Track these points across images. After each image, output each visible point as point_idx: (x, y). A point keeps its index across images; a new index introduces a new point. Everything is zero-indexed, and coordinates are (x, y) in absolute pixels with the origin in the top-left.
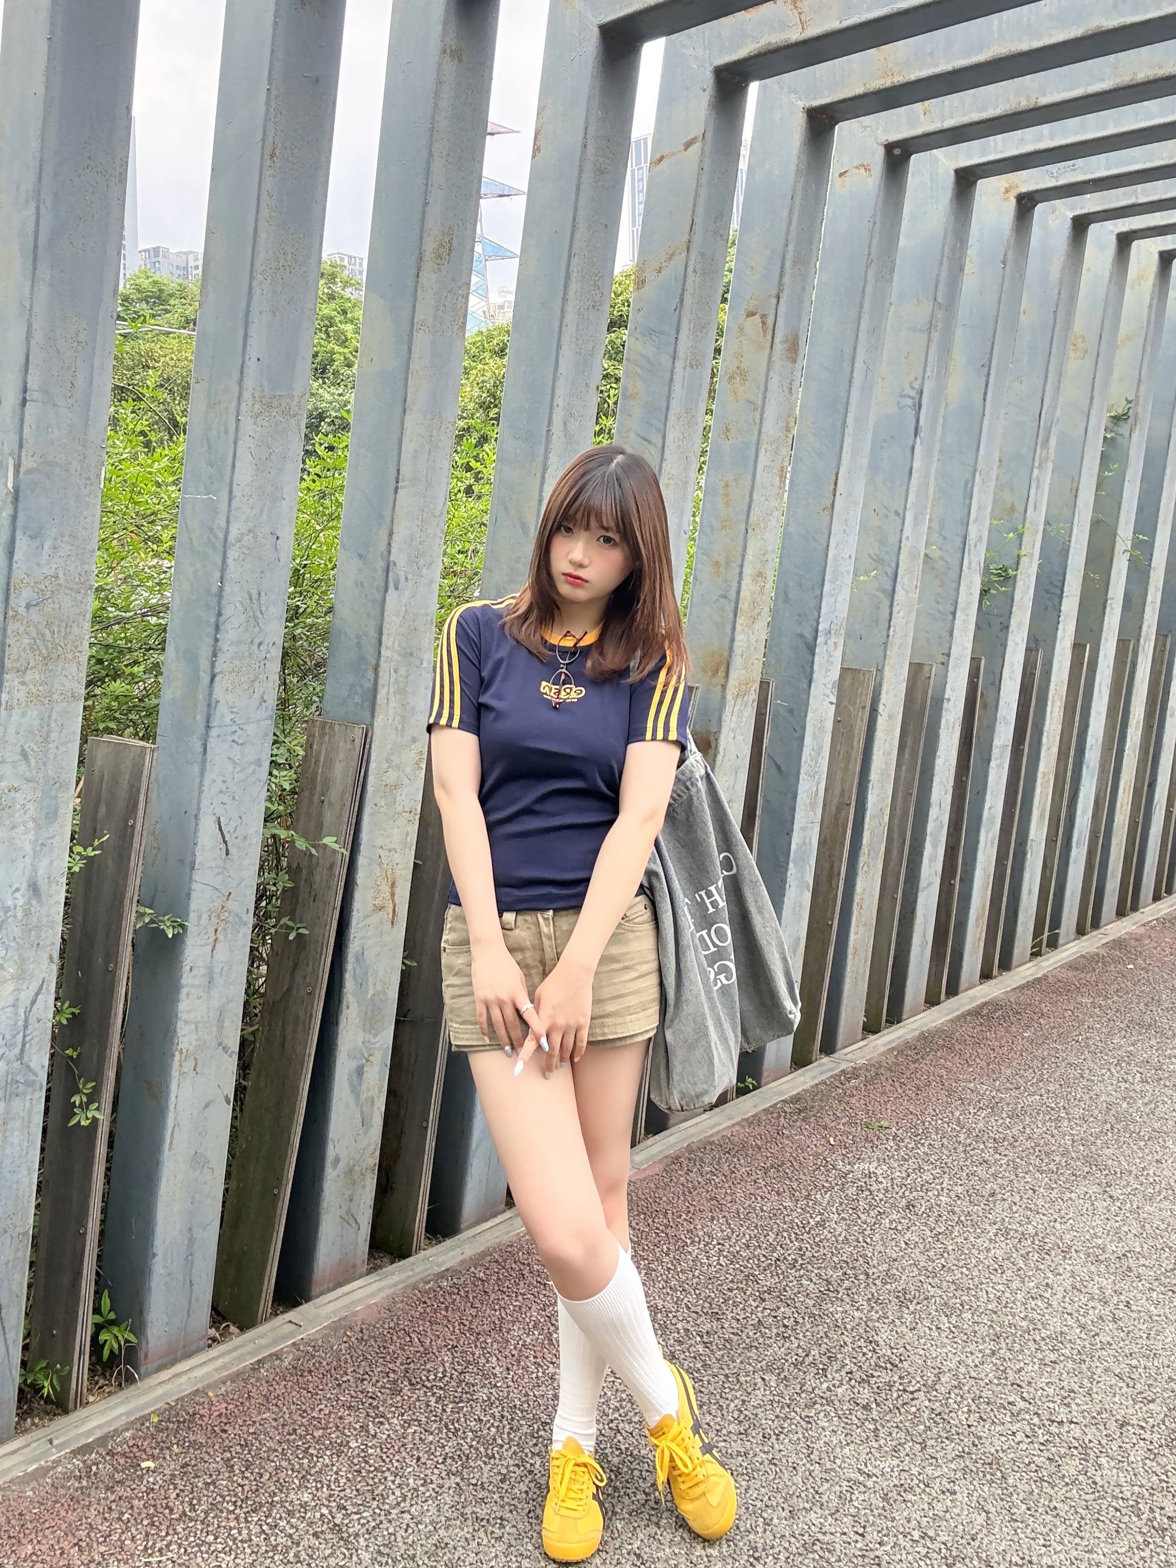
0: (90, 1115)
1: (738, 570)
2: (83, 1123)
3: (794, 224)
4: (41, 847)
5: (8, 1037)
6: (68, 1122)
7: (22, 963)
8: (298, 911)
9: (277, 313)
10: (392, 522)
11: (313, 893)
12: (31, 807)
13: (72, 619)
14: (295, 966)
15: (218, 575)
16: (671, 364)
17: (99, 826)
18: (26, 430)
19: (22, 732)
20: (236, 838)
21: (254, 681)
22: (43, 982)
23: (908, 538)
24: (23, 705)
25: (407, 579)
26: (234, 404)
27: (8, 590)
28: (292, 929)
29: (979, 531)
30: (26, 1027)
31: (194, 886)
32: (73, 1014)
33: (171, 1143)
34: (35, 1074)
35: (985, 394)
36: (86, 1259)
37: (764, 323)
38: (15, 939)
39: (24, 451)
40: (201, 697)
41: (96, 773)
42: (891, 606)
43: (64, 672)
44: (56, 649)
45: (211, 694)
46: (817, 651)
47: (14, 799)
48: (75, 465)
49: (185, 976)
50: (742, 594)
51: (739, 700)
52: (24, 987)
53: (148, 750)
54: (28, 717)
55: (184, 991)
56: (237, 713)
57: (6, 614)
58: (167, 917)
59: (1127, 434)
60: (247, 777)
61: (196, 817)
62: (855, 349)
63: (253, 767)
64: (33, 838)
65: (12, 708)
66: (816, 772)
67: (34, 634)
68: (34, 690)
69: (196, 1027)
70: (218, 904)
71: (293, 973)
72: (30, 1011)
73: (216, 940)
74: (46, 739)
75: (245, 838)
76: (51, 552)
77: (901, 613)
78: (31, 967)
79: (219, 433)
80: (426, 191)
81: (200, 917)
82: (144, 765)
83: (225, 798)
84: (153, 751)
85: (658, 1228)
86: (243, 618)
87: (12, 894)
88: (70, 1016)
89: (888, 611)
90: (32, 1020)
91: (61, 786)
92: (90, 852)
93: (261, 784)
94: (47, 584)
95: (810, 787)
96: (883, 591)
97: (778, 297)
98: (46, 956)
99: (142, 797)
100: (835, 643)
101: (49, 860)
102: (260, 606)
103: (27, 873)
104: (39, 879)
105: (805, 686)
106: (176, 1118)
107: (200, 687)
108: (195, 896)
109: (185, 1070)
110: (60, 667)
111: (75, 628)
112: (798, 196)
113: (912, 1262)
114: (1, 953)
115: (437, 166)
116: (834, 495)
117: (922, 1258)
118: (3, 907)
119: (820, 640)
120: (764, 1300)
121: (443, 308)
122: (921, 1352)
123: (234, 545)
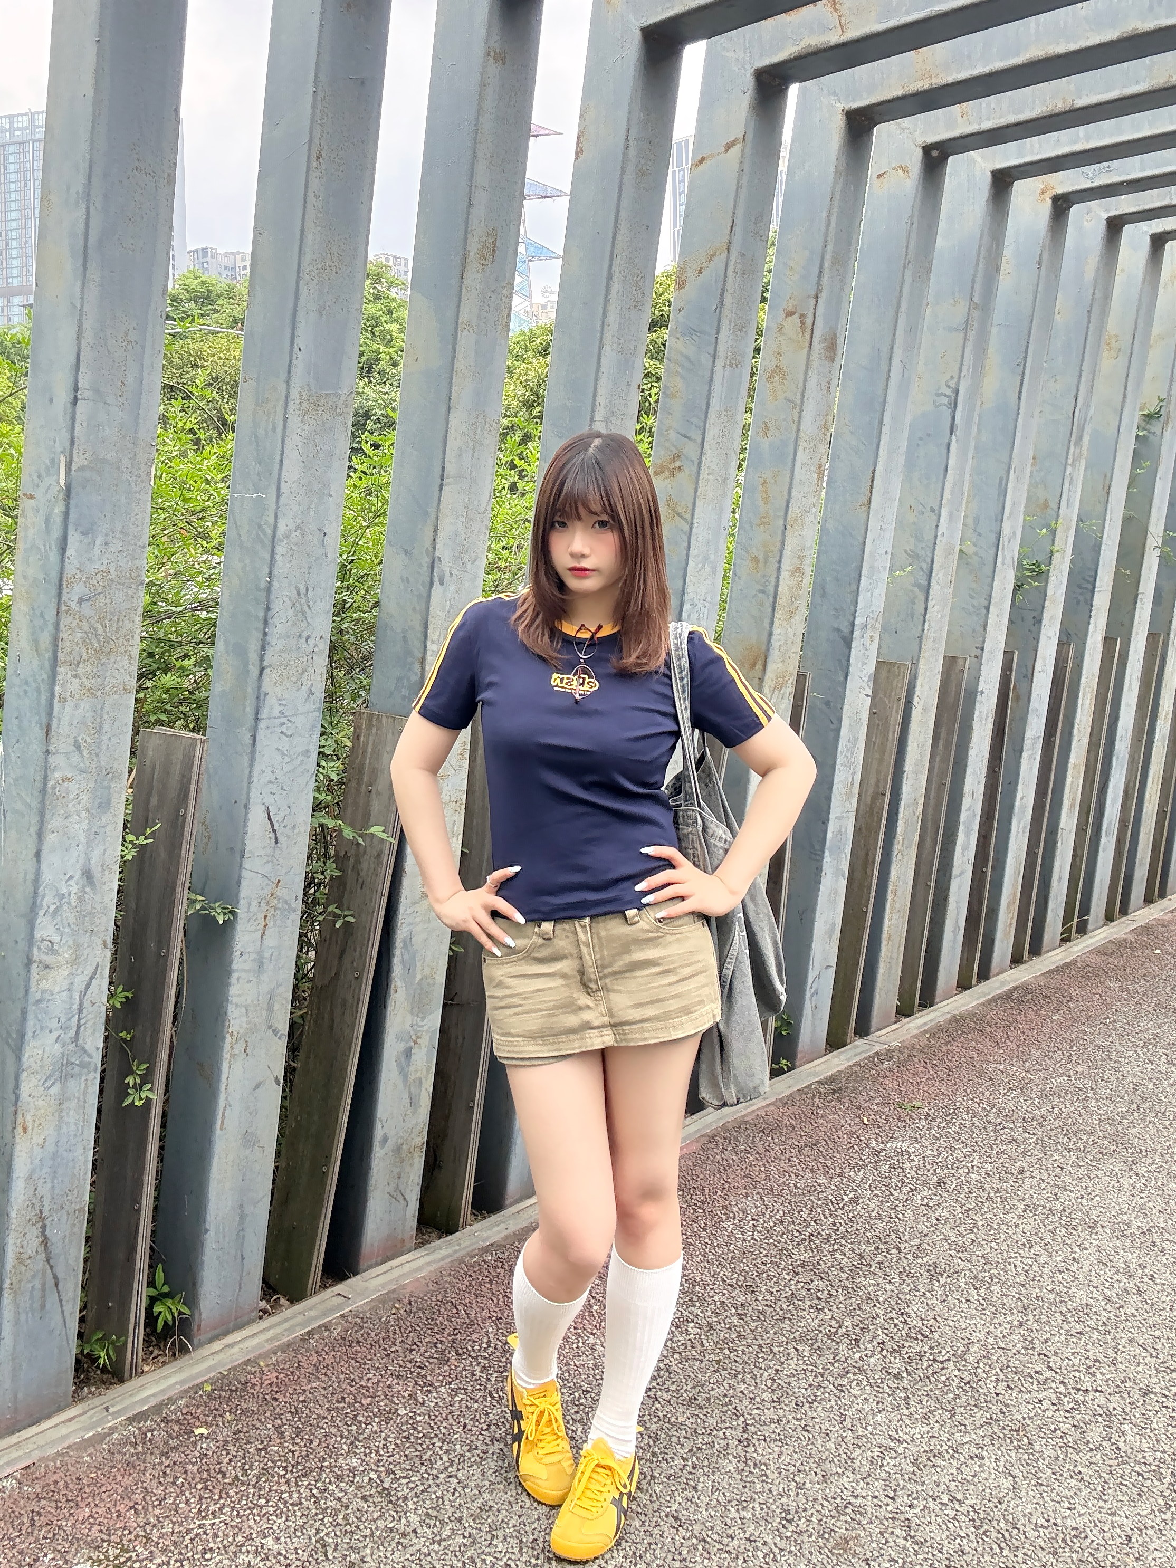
0: (143, 1095)
1: (777, 565)
2: (136, 1103)
3: (833, 224)
4: (94, 836)
5: (63, 1020)
6: (123, 1102)
7: (77, 948)
8: (346, 897)
9: (324, 313)
10: (437, 519)
11: (360, 881)
12: (85, 797)
13: (123, 613)
14: (343, 952)
15: (267, 570)
16: (711, 364)
17: (151, 816)
18: (78, 428)
19: (75, 724)
20: (285, 827)
21: (301, 674)
22: (97, 966)
23: (943, 534)
24: (76, 697)
25: (451, 574)
26: (282, 403)
27: (60, 585)
28: (339, 916)
29: (1012, 527)
30: (80, 1010)
31: (244, 874)
32: (127, 998)
33: (223, 1122)
34: (90, 1056)
35: (1020, 392)
36: (140, 1234)
37: (802, 323)
38: (69, 925)
39: (75, 447)
40: (250, 690)
41: (148, 764)
42: (926, 600)
43: (116, 665)
44: (108, 642)
45: (259, 688)
46: (854, 645)
47: (68, 788)
48: (126, 462)
49: (235, 961)
50: (780, 589)
51: (776, 692)
52: (79, 972)
53: (199, 742)
54: (81, 710)
55: (235, 976)
56: (285, 705)
57: (58, 608)
58: (217, 904)
59: (1159, 432)
60: (296, 768)
61: (246, 807)
62: (892, 348)
63: (300, 758)
64: (86, 827)
65: (65, 700)
66: (852, 763)
67: (86, 629)
68: (87, 683)
69: (247, 1011)
70: (267, 891)
71: (340, 958)
72: (85, 995)
73: (265, 926)
74: (99, 731)
75: (294, 827)
76: (102, 548)
77: (936, 608)
78: (85, 952)
80: (470, 192)
81: (250, 904)
82: (194, 756)
83: (274, 788)
84: (203, 742)
85: (695, 1205)
86: (291, 612)
87: (67, 881)
88: (124, 1000)
89: (923, 605)
90: (87, 1003)
91: (113, 777)
92: (142, 841)
93: (310, 774)
94: (99, 579)
95: (846, 778)
96: (918, 586)
97: (817, 298)
98: (99, 942)
99: (193, 787)
100: (871, 637)
101: (102, 848)
102: (308, 600)
103: (81, 861)
104: (93, 867)
105: (841, 679)
106: (227, 1099)
107: (249, 680)
108: (244, 883)
109: (236, 1052)
110: (112, 660)
111: (126, 622)
112: (838, 197)
113: (942, 1237)
114: (56, 939)
115: (481, 167)
116: (871, 492)
117: (953, 1233)
118: (58, 894)
119: (856, 634)
120: (797, 1274)
121: (487, 308)
122: (951, 1324)
123: (282, 541)
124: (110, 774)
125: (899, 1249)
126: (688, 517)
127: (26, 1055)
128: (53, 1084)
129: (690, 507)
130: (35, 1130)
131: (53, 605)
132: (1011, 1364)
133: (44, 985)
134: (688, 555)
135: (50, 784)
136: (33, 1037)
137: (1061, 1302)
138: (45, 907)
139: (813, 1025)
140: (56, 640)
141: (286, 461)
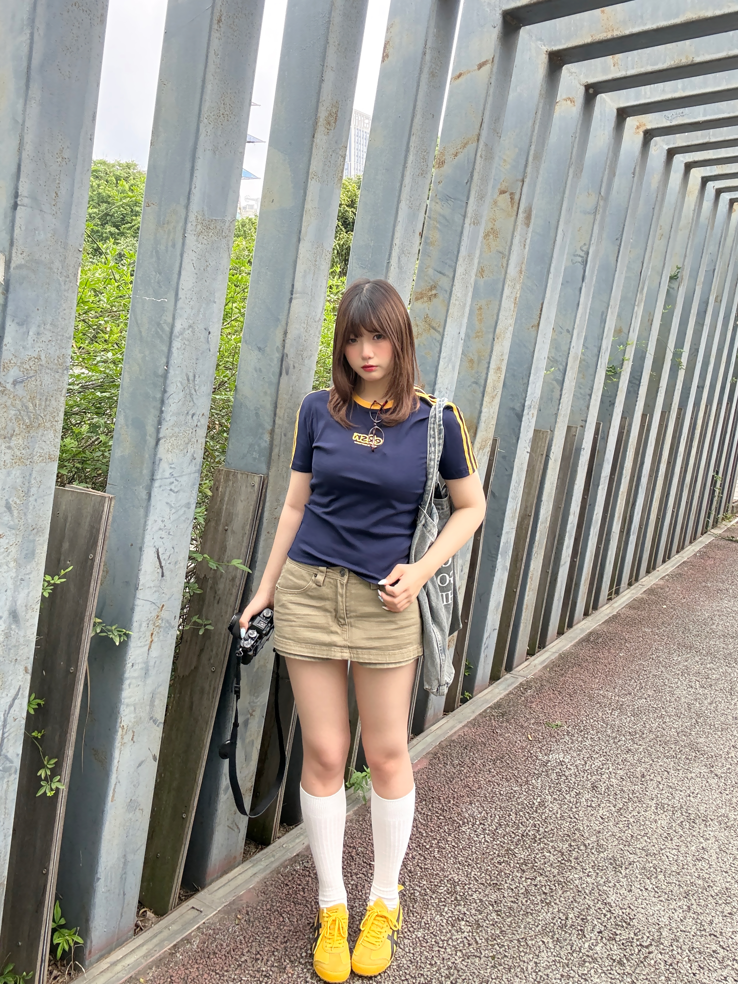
0: (53, 786)
1: (487, 365)
2: (49, 794)
3: (536, 131)
4: (20, 581)
6: (36, 793)
7: (3, 677)
8: (204, 609)
9: (217, 153)
10: (287, 324)
11: (217, 598)
12: (13, 550)
13: (51, 394)
14: (202, 650)
15: (164, 360)
17: (62, 558)
18: (17, 231)
19: (7, 488)
20: (169, 563)
21: (188, 443)
22: (19, 689)
23: (573, 347)
24: (9, 465)
25: (294, 366)
26: (181, 224)
28: (201, 625)
29: (607, 344)
30: (4, 726)
31: (138, 602)
32: (39, 704)
33: (113, 796)
34: (11, 762)
35: (618, 257)
36: (48, 893)
37: (513, 199)
39: (14, 247)
40: (147, 456)
41: (61, 515)
42: (561, 390)
43: (43, 438)
44: (37, 419)
45: (155, 455)
46: (523, 419)
48: (57, 264)
49: (128, 672)
50: (488, 381)
51: (481, 451)
52: (4, 695)
53: (107, 499)
54: (12, 476)
55: (127, 683)
56: (174, 468)
58: (114, 628)
59: (676, 288)
60: (179, 517)
61: (141, 549)
62: (559, 221)
63: (184, 509)
64: (14, 575)
66: (517, 497)
67: (19, 407)
68: (18, 453)
69: (135, 709)
70: (154, 614)
71: (199, 656)
72: (8, 713)
73: (151, 642)
74: (27, 494)
75: (176, 563)
76: (35, 337)
77: (565, 397)
78: (10, 678)
79: (167, 247)
80: (323, 70)
81: (140, 625)
82: (103, 511)
83: (163, 534)
84: (111, 499)
86: (182, 394)
88: (38, 706)
89: (559, 393)
90: (10, 720)
91: (38, 532)
92: (57, 580)
93: (189, 521)
94: (31, 364)
95: (513, 507)
96: (558, 381)
97: (523, 181)
98: (22, 668)
99: (101, 536)
100: (533, 414)
101: (26, 591)
102: (194, 385)
103: (8, 604)
104: (18, 607)
105: (515, 441)
106: (117, 778)
107: (146, 448)
108: (137, 610)
109: (125, 740)
110: (40, 434)
111: (53, 402)
112: (540, 112)
113: (610, 833)
115: (331, 52)
116: (540, 318)
117: (616, 830)
119: (525, 412)
120: (524, 871)
121: (329, 164)
122: (643, 911)
123: (178, 337)
124: (36, 529)
125: (585, 845)
126: (441, 330)
129: (442, 323)
132: (695, 946)
134: (439, 357)
137: (708, 886)
139: (484, 668)
141: (183, 273)
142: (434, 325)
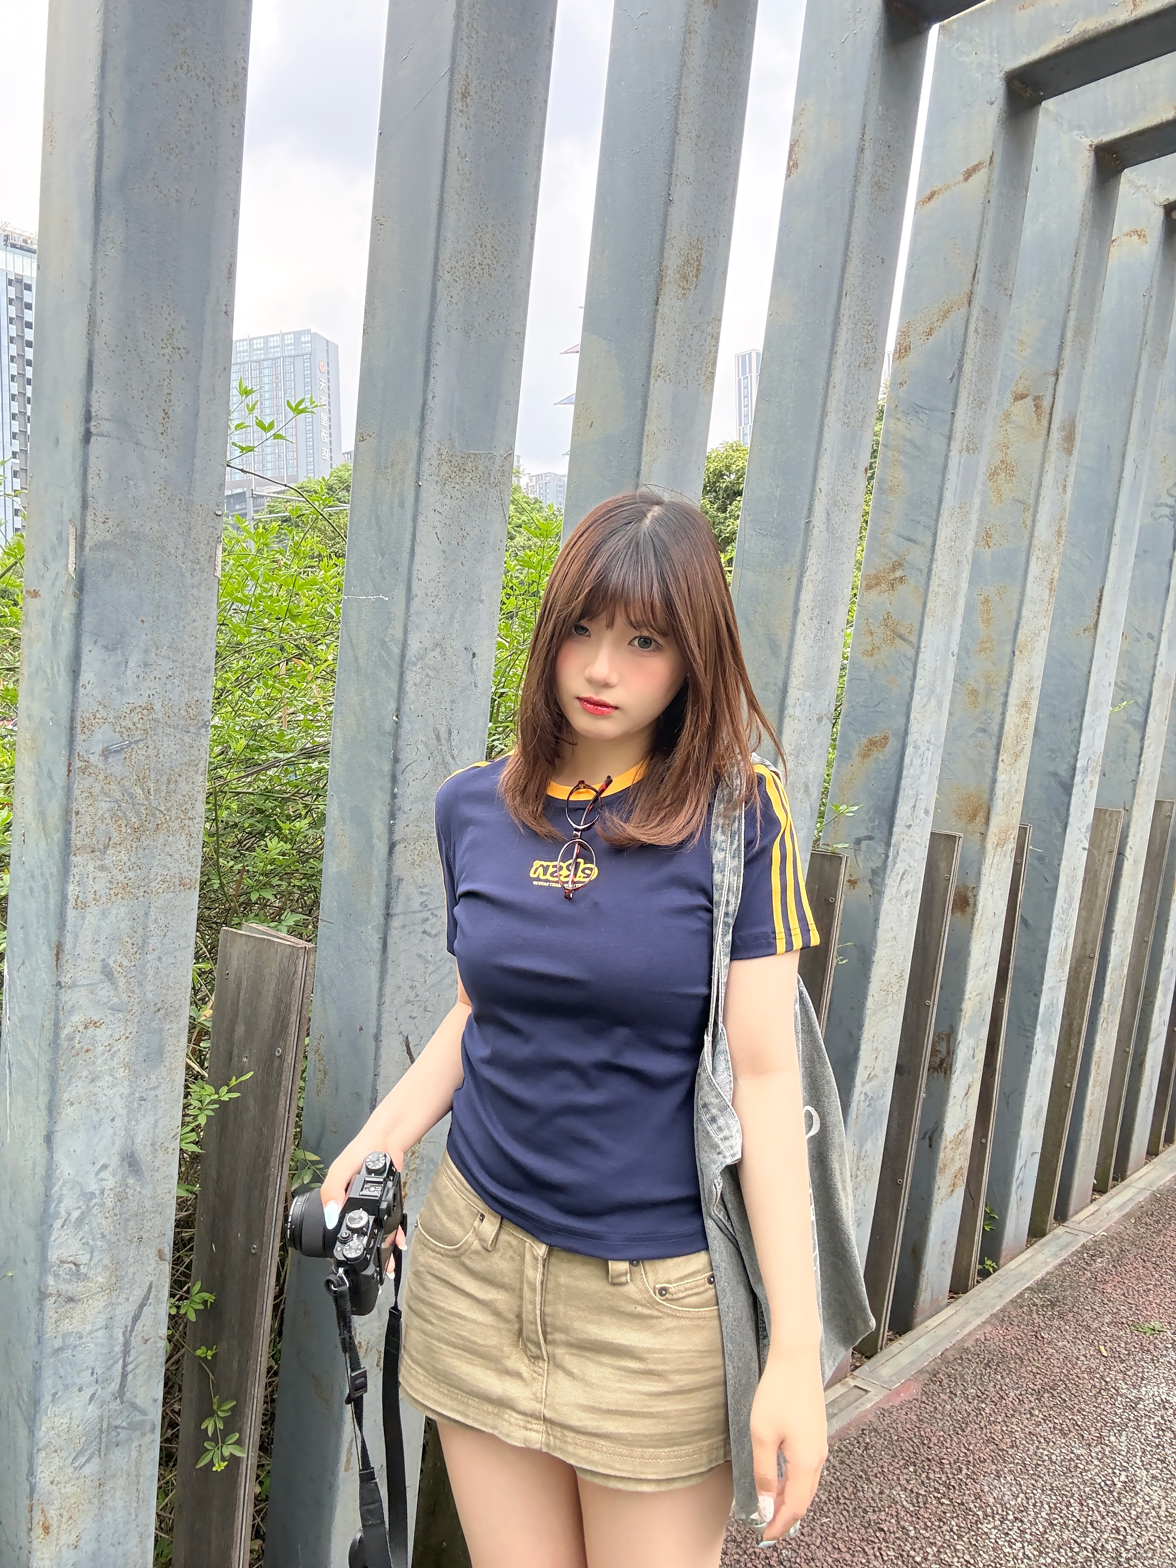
0: (226, 1453)
1: (1002, 699)
2: (216, 1466)
3: (1077, 286)
4: (137, 1102)
5: (98, 1370)
6: (196, 1465)
7: (116, 1268)
9: (472, 334)
12: (122, 1048)
13: (177, 770)
15: (393, 705)
16: (945, 448)
17: (236, 1052)
18: (92, 481)
19: (102, 940)
22: (150, 1288)
23: (1161, 664)
24: (104, 899)
26: (412, 464)
27: (72, 729)
30: (126, 1352)
32: (205, 1302)
34: (144, 1412)
37: (1037, 406)
38: (103, 1236)
39: (90, 512)
40: (376, 874)
41: (232, 977)
42: (1143, 739)
43: (167, 849)
44: (154, 815)
45: (390, 871)
46: (1074, 791)
47: (93, 1038)
48: (175, 539)
50: (1006, 727)
51: (999, 849)
53: (302, 951)
54: (112, 917)
56: (428, 894)
57: (70, 765)
60: (442, 979)
61: (376, 1038)
62: (1126, 444)
64: (127, 1092)
65: (85, 905)
66: (1066, 927)
67: (118, 795)
68: (121, 878)
72: (132, 1330)
74: (142, 948)
76: (139, 671)
77: (1152, 748)
78: (131, 1270)
79: (391, 508)
80: (670, 183)
82: (295, 972)
83: (415, 1010)
84: (309, 953)
86: (428, 764)
87: (97, 1174)
88: (201, 1307)
89: (1138, 744)
90: (135, 1341)
91: (168, 1014)
92: (224, 1095)
94: (136, 720)
95: (1060, 943)
96: (1133, 723)
97: (1057, 374)
98: (152, 1253)
99: (294, 1018)
100: (1091, 782)
101: (151, 1119)
102: (451, 748)
103: (118, 1142)
104: (139, 1147)
105: (1059, 830)
107: (374, 859)
110: (161, 841)
111: (182, 784)
112: (1082, 253)
114: (84, 1259)
115: (684, 149)
116: (1098, 614)
118: (83, 1194)
119: (1078, 779)
121: (688, 350)
123: (415, 664)
124: (163, 1010)
126: (913, 639)
127: (43, 1428)
128: (88, 1460)
129: (916, 626)
130: (64, 1527)
131: (63, 759)
133: (66, 1326)
134: (912, 687)
135: (64, 1033)
136: (53, 1401)
138: (64, 1214)
139: (1017, 1218)
140: (67, 814)
141: (419, 550)
142: (902, 630)
